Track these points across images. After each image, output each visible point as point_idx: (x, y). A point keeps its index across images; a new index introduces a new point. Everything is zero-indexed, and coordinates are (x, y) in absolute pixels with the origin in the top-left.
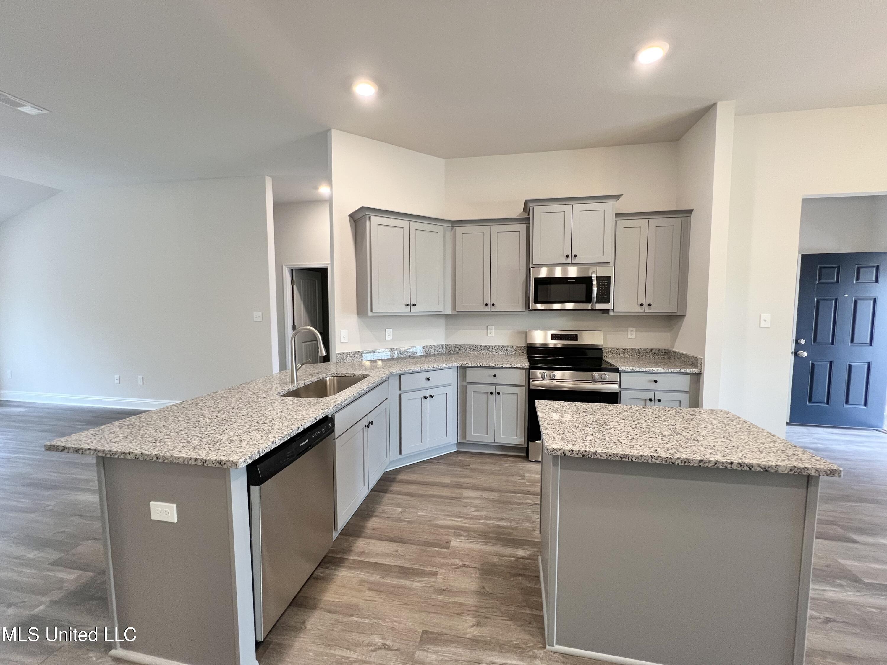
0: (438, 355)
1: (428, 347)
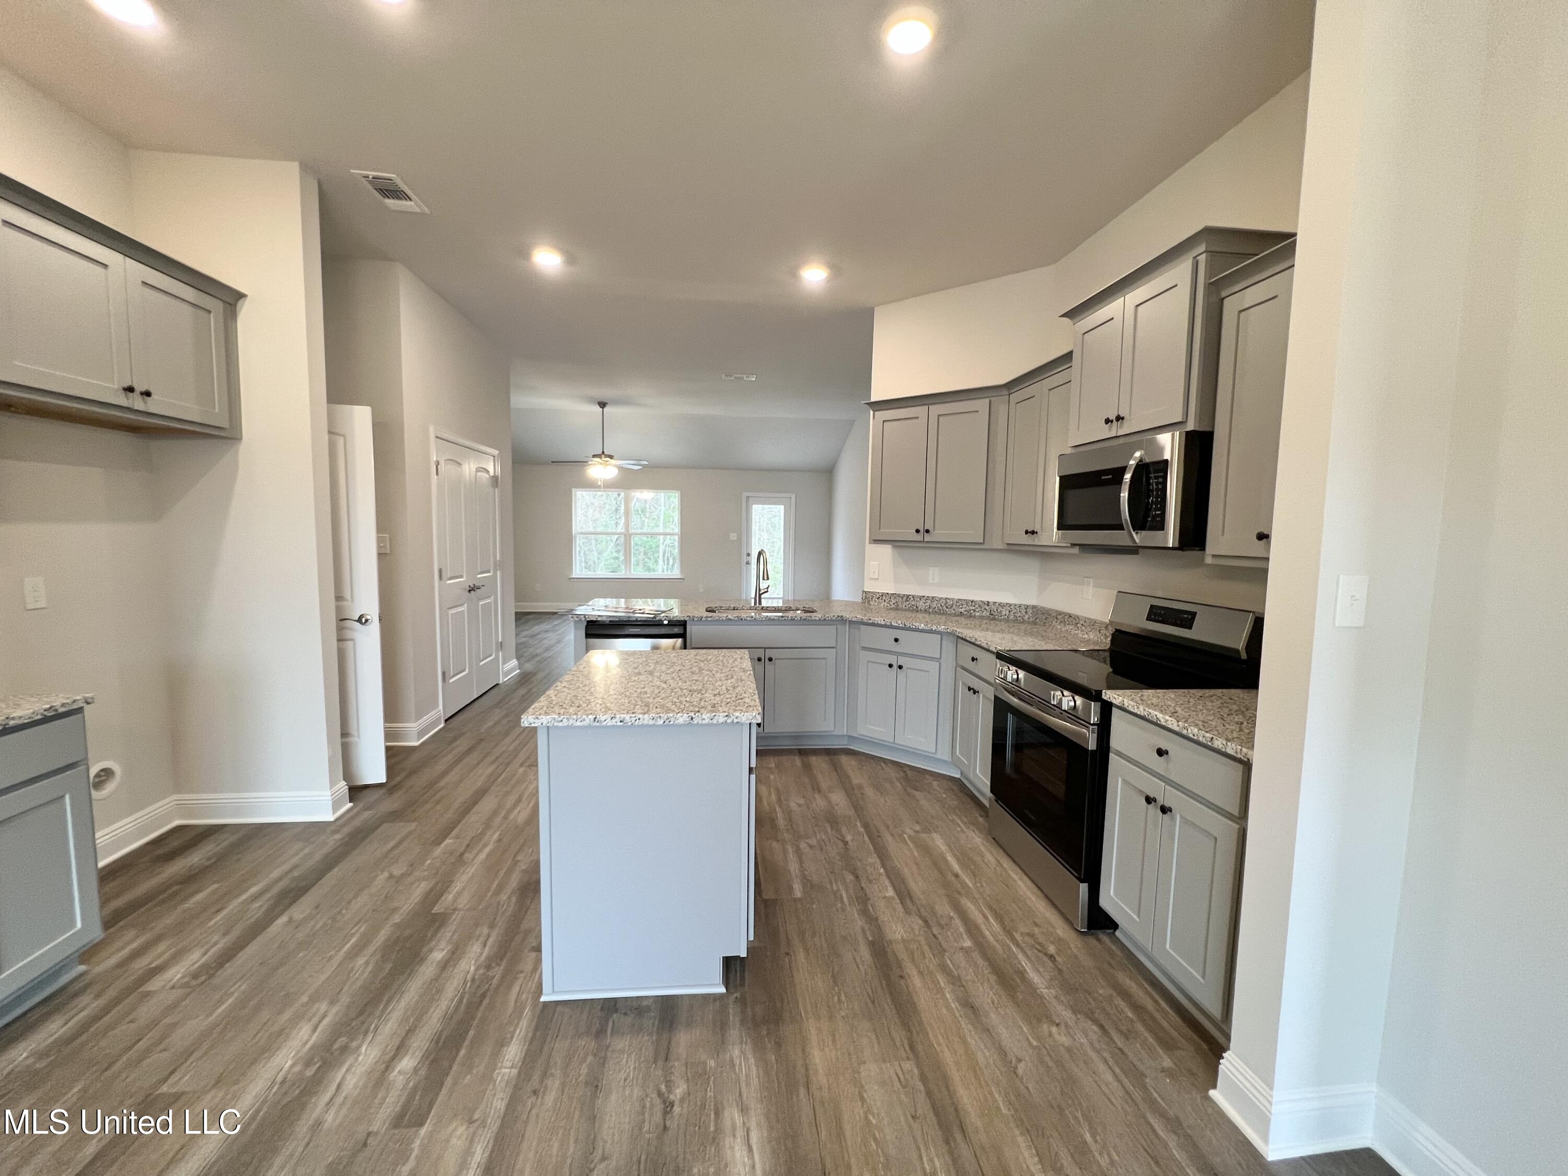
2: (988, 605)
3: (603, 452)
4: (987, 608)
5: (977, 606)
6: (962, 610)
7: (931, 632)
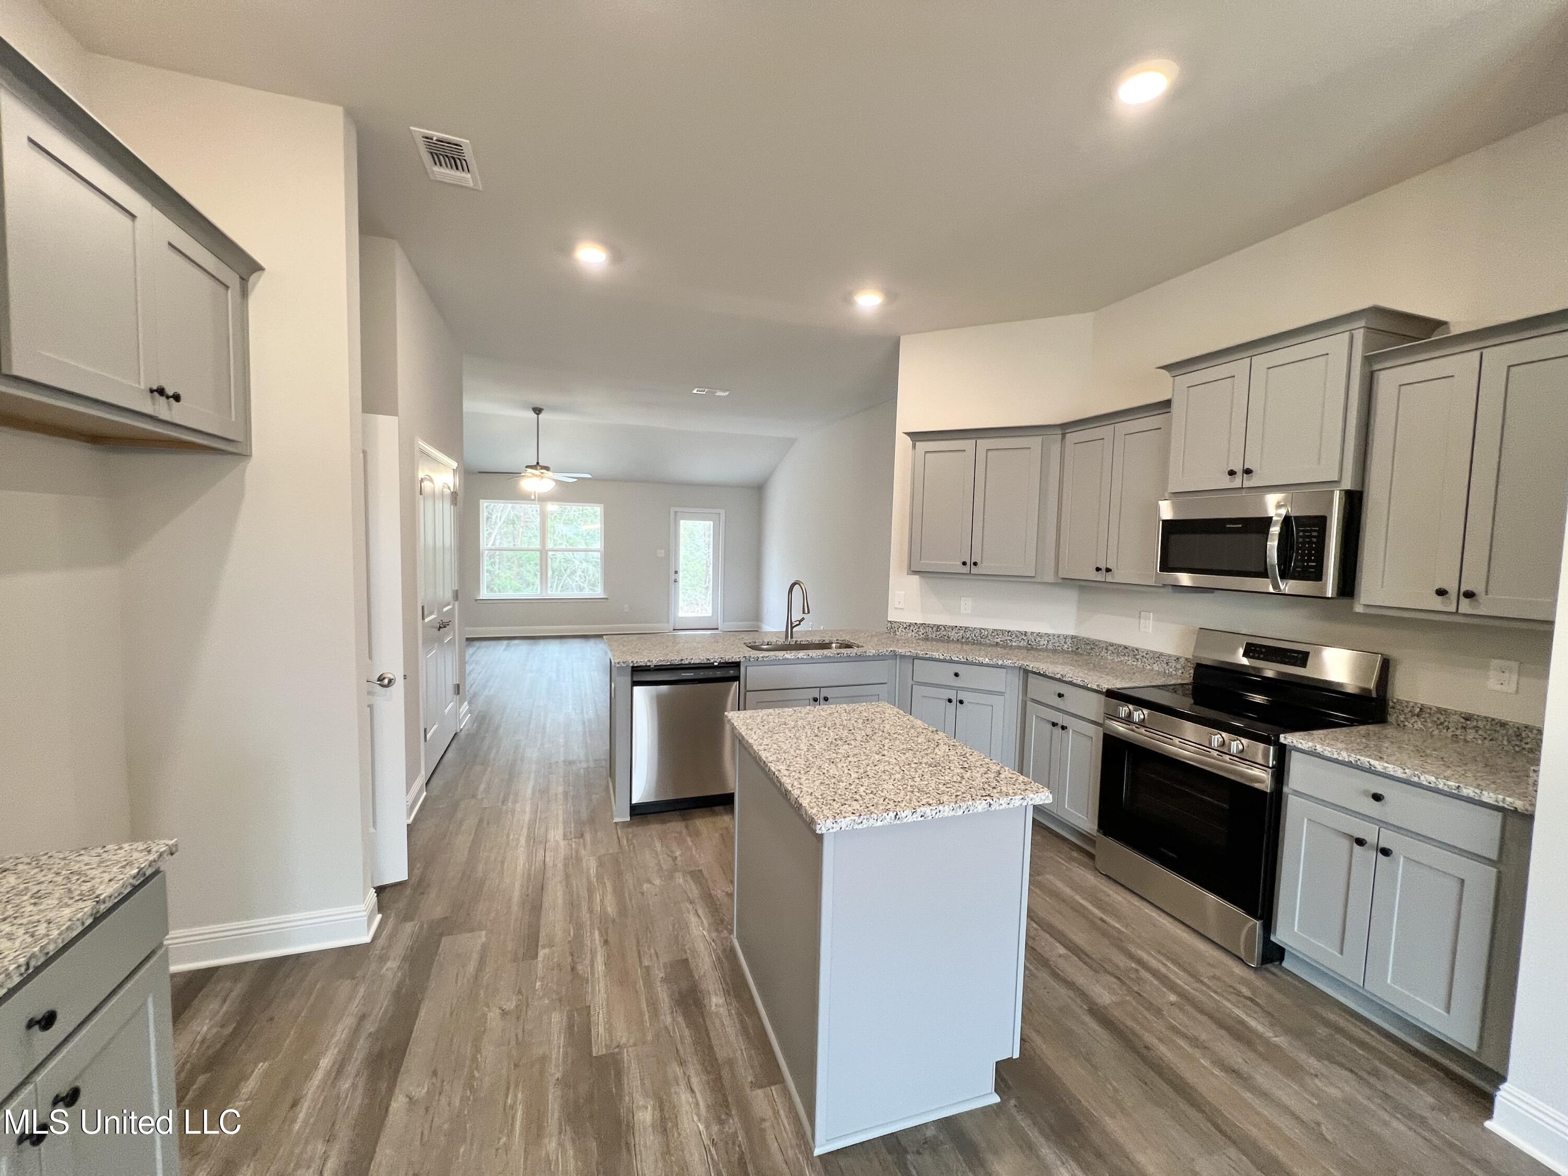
0: (1055, 651)
1: (1035, 635)
2: (1025, 636)
3: (538, 463)
4: (1025, 638)
5: (1013, 636)
6: (998, 640)
7: (996, 666)
